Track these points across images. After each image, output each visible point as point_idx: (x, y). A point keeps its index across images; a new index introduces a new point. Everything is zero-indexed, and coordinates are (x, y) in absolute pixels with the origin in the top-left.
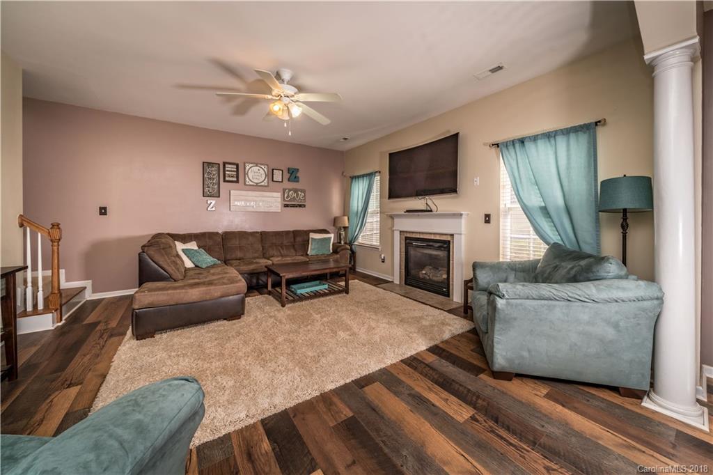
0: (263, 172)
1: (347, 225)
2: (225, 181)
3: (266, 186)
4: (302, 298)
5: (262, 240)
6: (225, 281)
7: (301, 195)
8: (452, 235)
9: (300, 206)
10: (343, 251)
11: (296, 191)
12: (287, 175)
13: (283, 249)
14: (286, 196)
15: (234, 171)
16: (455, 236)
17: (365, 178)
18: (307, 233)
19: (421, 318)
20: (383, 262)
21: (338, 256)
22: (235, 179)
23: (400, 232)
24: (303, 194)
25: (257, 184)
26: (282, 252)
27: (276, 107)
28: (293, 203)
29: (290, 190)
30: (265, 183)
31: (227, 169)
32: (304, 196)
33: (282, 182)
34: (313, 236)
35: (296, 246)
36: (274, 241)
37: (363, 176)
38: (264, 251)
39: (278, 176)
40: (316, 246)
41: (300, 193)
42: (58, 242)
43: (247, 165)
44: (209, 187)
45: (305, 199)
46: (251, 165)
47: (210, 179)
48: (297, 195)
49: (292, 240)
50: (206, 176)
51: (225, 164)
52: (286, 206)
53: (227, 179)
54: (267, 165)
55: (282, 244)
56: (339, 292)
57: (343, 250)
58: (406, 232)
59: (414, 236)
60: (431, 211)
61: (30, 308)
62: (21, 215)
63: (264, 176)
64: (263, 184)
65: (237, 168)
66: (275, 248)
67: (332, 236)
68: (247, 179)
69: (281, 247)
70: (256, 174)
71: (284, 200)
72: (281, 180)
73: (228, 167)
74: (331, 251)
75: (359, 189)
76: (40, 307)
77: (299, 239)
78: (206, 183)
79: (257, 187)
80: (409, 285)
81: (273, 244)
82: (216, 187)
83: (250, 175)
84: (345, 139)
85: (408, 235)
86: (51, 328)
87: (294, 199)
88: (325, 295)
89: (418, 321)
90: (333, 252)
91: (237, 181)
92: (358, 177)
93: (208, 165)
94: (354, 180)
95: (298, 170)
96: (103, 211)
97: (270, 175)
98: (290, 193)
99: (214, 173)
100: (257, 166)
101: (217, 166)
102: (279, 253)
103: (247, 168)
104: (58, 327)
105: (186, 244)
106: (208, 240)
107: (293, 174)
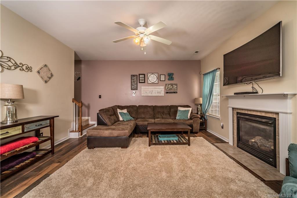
0: (156, 77)
1: (202, 103)
2: (140, 82)
3: (157, 83)
4: (160, 143)
5: (154, 110)
6: (120, 129)
7: (175, 87)
8: (277, 114)
9: (174, 92)
10: (196, 119)
11: (172, 85)
12: (167, 77)
13: (163, 115)
14: (167, 87)
15: (143, 78)
16: (280, 114)
17: (211, 74)
18: (176, 107)
19: (232, 181)
20: (223, 128)
21: (192, 121)
22: (143, 81)
23: (233, 108)
24: (176, 86)
25: (153, 83)
26: (163, 116)
27: (137, 41)
28: (171, 91)
29: (169, 85)
30: (157, 82)
31: (140, 77)
32: (177, 87)
33: (165, 81)
34: (180, 108)
35: (170, 114)
36: (159, 110)
37: (209, 73)
38: (154, 116)
39: (163, 78)
40: (180, 114)
41: (174, 86)
42: (81, 108)
43: (148, 74)
44: (133, 86)
45: (177, 89)
46: (150, 74)
47: (134, 82)
48: (173, 87)
49: (169, 110)
50: (132, 81)
51: (139, 75)
52: (167, 93)
53: (140, 81)
54: (158, 73)
55: (164, 112)
56: (184, 144)
57: (195, 117)
58: (238, 109)
59: (243, 112)
60: (257, 93)
61: (74, 130)
62: (73, 99)
63: (156, 79)
64: (155, 82)
65: (145, 76)
66: (159, 114)
67: (190, 109)
68: (149, 81)
69: (163, 114)
70: (152, 78)
71: (166, 90)
72: (164, 80)
73: (141, 76)
74: (189, 118)
75: (208, 81)
76: (77, 130)
77: (172, 110)
78: (132, 84)
79: (153, 84)
80: (240, 148)
81: (159, 112)
82: (136, 85)
83: (150, 79)
84: (196, 52)
85: (239, 111)
86: (78, 137)
87: (171, 89)
88: (174, 144)
89: (227, 183)
90: (190, 119)
91: (144, 82)
92: (207, 74)
93: (133, 76)
94: (205, 76)
95: (173, 74)
96: (100, 97)
97: (159, 78)
98: (169, 86)
99: (135, 79)
100: (153, 74)
101: (136, 76)
102: (161, 117)
103: (149, 76)
104: (80, 137)
105: (122, 110)
106: (131, 109)
107: (171, 76)
